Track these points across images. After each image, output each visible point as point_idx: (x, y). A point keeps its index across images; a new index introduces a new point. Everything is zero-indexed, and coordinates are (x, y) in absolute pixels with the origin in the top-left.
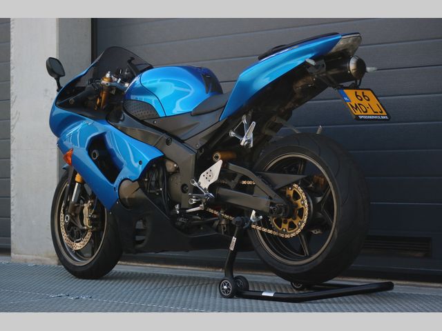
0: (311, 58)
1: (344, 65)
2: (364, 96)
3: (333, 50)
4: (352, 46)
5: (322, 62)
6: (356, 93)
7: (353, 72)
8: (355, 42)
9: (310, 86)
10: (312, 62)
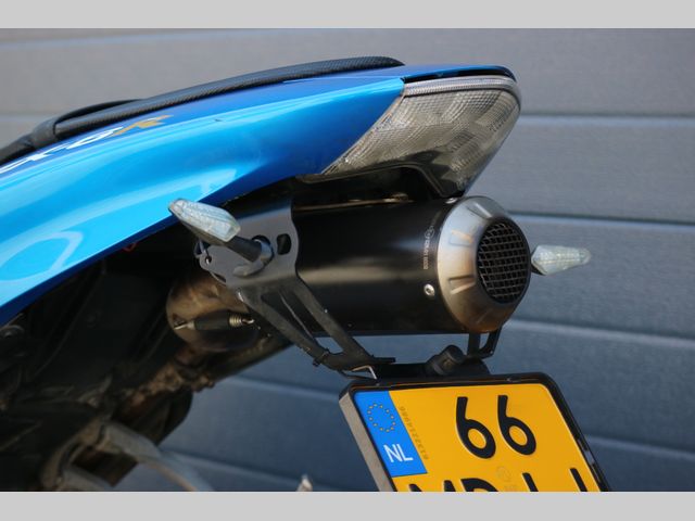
0: (212, 200)
1: (410, 245)
2: (506, 423)
3: (356, 156)
4: (464, 137)
5: (279, 221)
6: (462, 403)
7: (452, 292)
8: (483, 122)
9: (234, 321)
10: (217, 224)
